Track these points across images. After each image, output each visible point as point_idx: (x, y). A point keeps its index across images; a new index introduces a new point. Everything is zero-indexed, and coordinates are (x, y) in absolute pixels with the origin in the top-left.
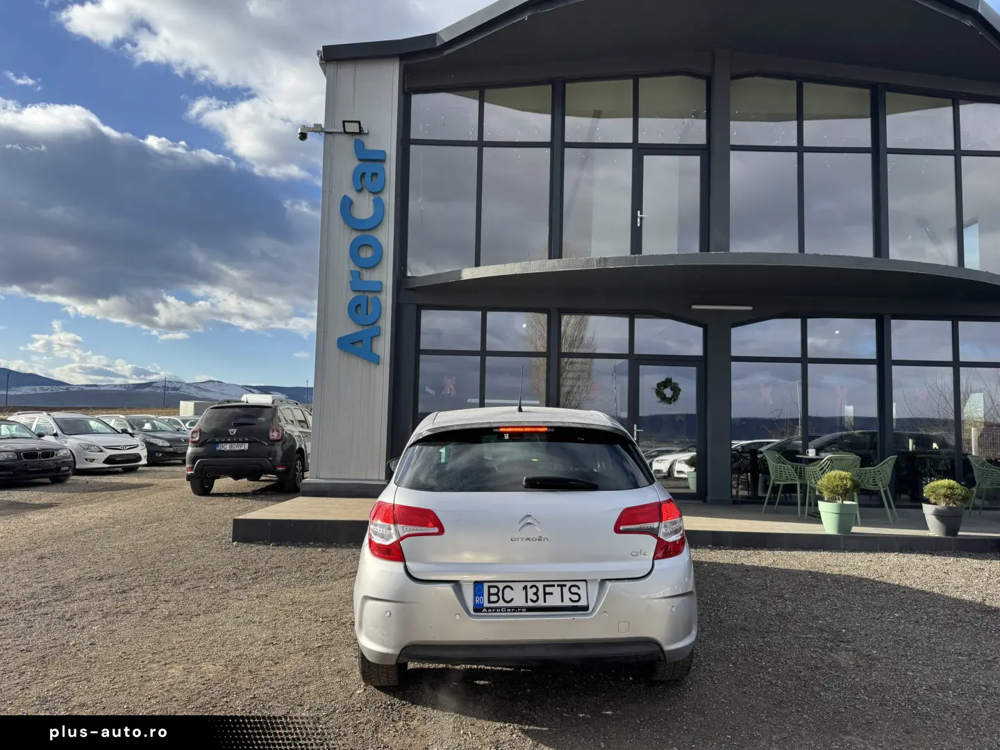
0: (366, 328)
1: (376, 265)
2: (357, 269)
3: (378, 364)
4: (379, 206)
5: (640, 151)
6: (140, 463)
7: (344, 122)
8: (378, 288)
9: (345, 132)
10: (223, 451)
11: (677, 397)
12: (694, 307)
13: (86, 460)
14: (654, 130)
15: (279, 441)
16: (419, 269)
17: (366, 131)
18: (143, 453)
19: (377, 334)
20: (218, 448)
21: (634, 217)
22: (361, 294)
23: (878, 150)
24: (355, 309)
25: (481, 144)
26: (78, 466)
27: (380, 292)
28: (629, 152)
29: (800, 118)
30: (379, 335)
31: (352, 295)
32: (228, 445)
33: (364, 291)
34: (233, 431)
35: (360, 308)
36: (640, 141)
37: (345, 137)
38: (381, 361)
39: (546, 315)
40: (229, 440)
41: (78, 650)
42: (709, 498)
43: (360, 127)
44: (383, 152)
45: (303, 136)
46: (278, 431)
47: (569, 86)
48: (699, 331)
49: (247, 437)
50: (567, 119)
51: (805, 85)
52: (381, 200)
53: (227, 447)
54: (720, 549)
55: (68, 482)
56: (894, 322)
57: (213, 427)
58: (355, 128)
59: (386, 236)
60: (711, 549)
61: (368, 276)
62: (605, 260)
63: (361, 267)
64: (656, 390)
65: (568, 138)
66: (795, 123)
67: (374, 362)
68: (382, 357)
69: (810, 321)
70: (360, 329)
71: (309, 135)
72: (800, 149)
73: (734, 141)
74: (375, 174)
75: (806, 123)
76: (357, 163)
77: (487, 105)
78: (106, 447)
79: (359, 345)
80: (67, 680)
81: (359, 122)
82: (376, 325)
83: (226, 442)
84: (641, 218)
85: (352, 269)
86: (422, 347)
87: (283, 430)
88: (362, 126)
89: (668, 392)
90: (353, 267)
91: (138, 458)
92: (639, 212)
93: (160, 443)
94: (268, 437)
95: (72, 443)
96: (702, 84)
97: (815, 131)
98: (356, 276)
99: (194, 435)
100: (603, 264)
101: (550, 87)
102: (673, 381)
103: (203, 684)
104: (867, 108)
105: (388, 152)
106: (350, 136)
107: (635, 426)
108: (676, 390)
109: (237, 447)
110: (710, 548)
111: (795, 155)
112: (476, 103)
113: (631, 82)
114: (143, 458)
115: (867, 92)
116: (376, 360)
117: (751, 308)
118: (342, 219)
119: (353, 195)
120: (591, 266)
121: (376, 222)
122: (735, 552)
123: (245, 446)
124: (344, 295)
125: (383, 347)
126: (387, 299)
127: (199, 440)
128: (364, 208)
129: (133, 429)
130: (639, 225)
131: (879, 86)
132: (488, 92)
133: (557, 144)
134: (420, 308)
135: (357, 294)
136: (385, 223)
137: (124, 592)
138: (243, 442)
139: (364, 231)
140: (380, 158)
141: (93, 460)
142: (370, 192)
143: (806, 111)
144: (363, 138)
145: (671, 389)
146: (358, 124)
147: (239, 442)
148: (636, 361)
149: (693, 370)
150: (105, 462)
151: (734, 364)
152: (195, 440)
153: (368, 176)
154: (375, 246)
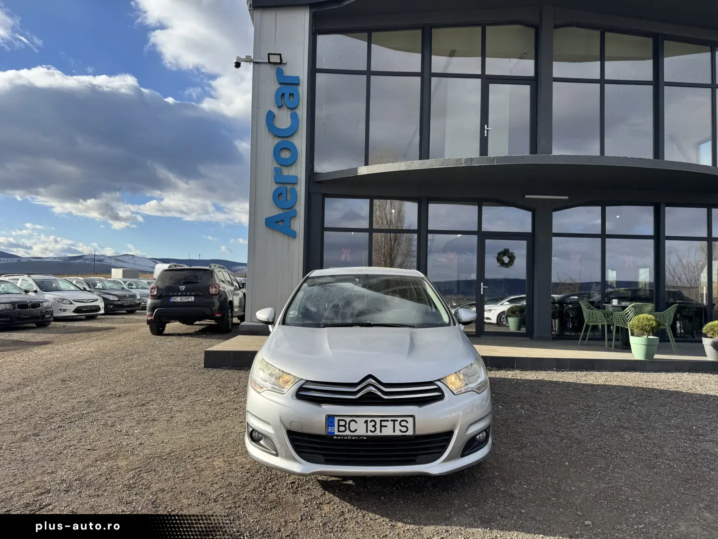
0: (285, 211)
1: (293, 164)
2: (279, 166)
3: (295, 238)
4: (295, 118)
5: (487, 80)
6: (100, 312)
7: (269, 54)
8: (294, 182)
9: (269, 62)
10: (175, 302)
11: (513, 263)
12: (527, 196)
13: (60, 310)
14: (497, 66)
15: (217, 295)
16: (323, 167)
17: (284, 62)
18: (102, 305)
19: (294, 216)
20: (172, 300)
21: (482, 130)
22: (282, 185)
23: (658, 83)
24: (278, 196)
25: (369, 73)
26: (55, 315)
27: (296, 184)
28: (479, 81)
29: (602, 59)
30: (295, 216)
31: (275, 186)
32: (179, 298)
33: (284, 183)
34: (183, 288)
35: (282, 196)
36: (487, 72)
37: (268, 67)
38: (298, 235)
39: (416, 205)
40: (180, 294)
41: (133, 449)
42: (535, 335)
43: (281, 59)
44: (298, 78)
45: (238, 65)
46: (216, 288)
47: (434, 31)
48: (529, 214)
49: (193, 292)
50: (433, 57)
51: (607, 34)
52: (297, 114)
53: (178, 299)
54: (562, 371)
55: (50, 326)
56: (667, 208)
57: (167, 284)
58: (276, 59)
59: (300, 142)
60: (557, 371)
61: (286, 172)
62: (471, 159)
63: (281, 165)
64: (497, 257)
65: (434, 70)
66: (599, 63)
67: (292, 237)
68: (298, 232)
69: (607, 208)
70: (281, 212)
71: (243, 64)
72: (602, 81)
73: (555, 75)
74: (292, 95)
75: (606, 63)
76: (278, 86)
77: (373, 45)
78: (75, 301)
79: (281, 224)
80: (139, 471)
81: (280, 55)
82: (293, 209)
83: (178, 296)
84: (488, 131)
86: (326, 226)
87: (219, 287)
88: (282, 57)
89: (506, 259)
90: (275, 165)
91: (98, 309)
92: (486, 126)
93: (111, 298)
94: (209, 292)
95: (49, 297)
96: (532, 31)
97: (613, 69)
98: (278, 172)
99: (153, 291)
100: (469, 162)
101: (420, 31)
102: (510, 251)
103: (247, 473)
104: (650, 53)
105: (301, 78)
106: (272, 66)
107: (482, 284)
108: (512, 258)
109: (185, 299)
110: (555, 370)
111: (598, 85)
112: (366, 43)
113: (480, 28)
114: (101, 308)
115: (650, 40)
116: (293, 235)
117: (567, 198)
118: (267, 128)
119: (275, 110)
120: (460, 164)
121: (292, 131)
122: (574, 373)
123: (192, 299)
124: (269, 187)
125: (299, 224)
126: (301, 189)
127: (156, 294)
128: (283, 120)
129: (90, 287)
130: (486, 135)
131: (659, 36)
132: (374, 35)
133: (426, 74)
134: (325, 196)
135: (279, 186)
136: (300, 131)
137: (144, 405)
138: (191, 295)
139: (284, 137)
140: (295, 83)
141: (66, 310)
142: (288, 108)
143: (607, 54)
144: (282, 67)
145: (508, 257)
146: (279, 56)
147: (187, 296)
148: (483, 236)
149: (525, 243)
150: (74, 312)
151: (554, 239)
152: (153, 294)
153: (287, 96)
154: (292, 149)
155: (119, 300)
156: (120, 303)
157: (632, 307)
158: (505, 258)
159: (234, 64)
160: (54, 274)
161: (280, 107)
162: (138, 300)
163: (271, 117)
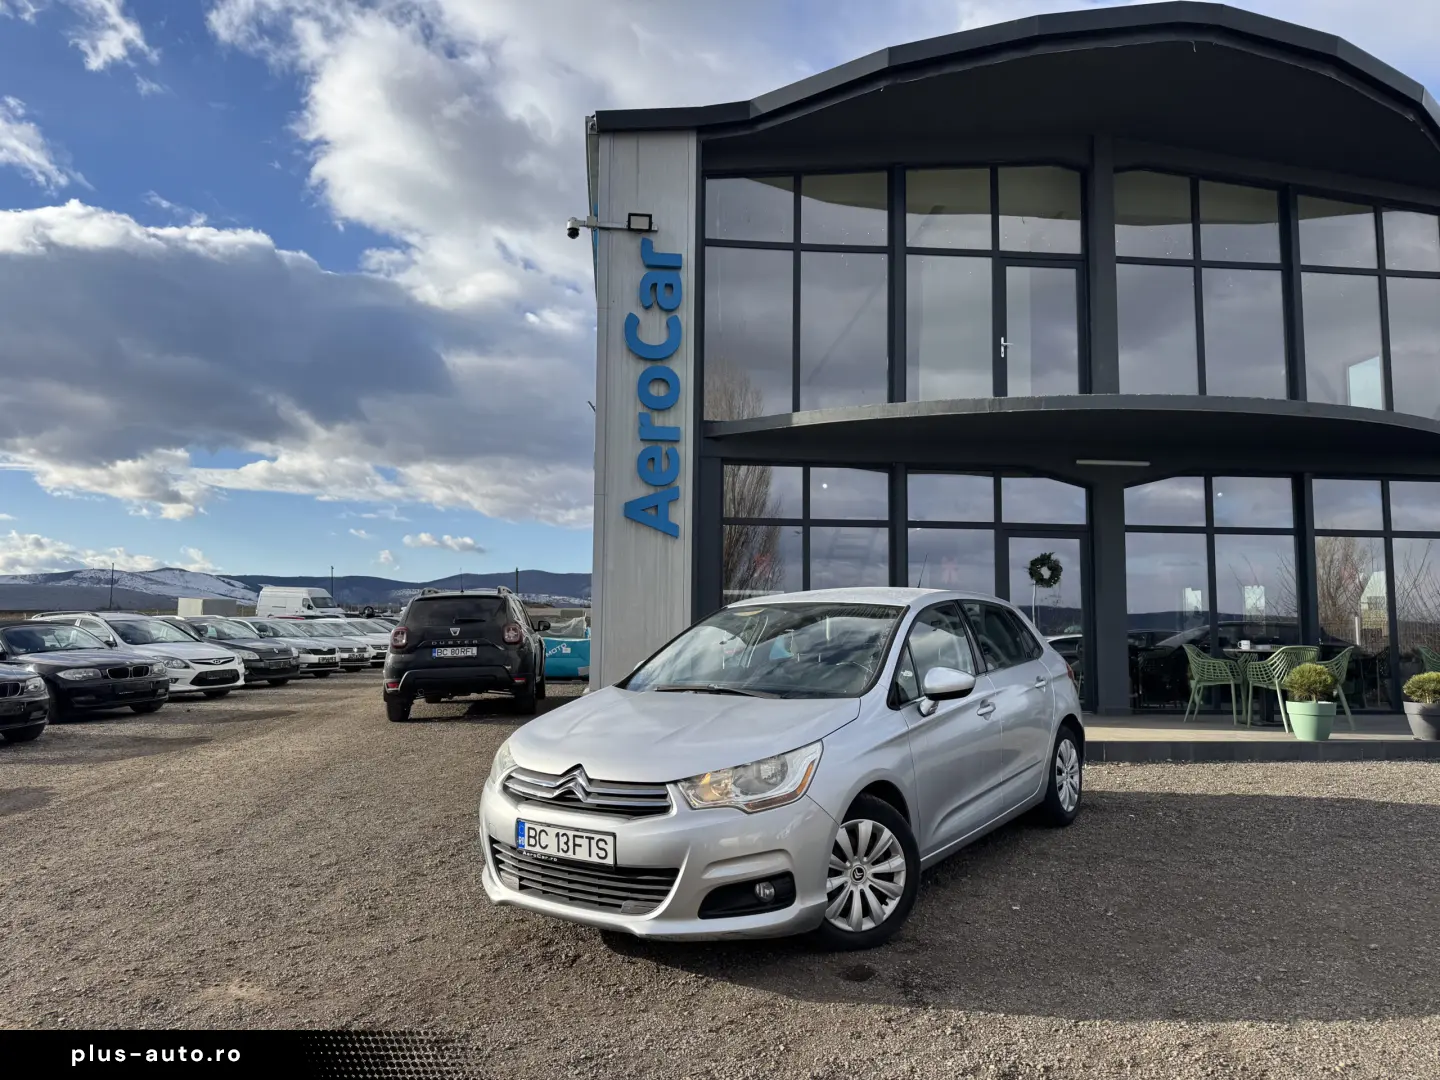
0: (659, 490)
1: (671, 407)
2: (645, 411)
4: (674, 327)
5: (1002, 260)
6: (236, 684)
7: (630, 215)
8: (674, 436)
9: (629, 229)
10: (442, 658)
11: (1059, 578)
12: (1078, 462)
15: (515, 643)
17: (654, 228)
18: (241, 669)
19: (674, 497)
20: (435, 655)
21: (996, 346)
22: (652, 445)
23: (1289, 267)
24: (645, 463)
25: (797, 247)
27: (677, 441)
28: (988, 262)
29: (1196, 221)
30: (676, 499)
31: (641, 447)
32: (449, 649)
33: (657, 441)
34: (455, 631)
35: (653, 462)
36: (1003, 247)
37: (623, 238)
38: (681, 534)
39: (886, 476)
40: (450, 643)
42: (1101, 707)
43: (650, 223)
44: (679, 256)
45: (573, 233)
46: (515, 630)
47: (909, 174)
48: (1080, 493)
49: (475, 638)
50: (908, 216)
51: (1202, 184)
52: (676, 319)
53: (448, 653)
55: (160, 711)
56: (1315, 482)
57: (426, 625)
58: (642, 224)
59: (683, 368)
61: (659, 420)
63: (651, 409)
64: (1030, 569)
65: (911, 242)
66: (1189, 227)
67: (672, 536)
68: (681, 527)
70: (651, 491)
71: (580, 231)
72: (1197, 263)
73: (1121, 250)
74: (669, 286)
75: (1203, 227)
76: (644, 272)
77: (804, 199)
78: (192, 661)
79: (651, 512)
81: (650, 216)
82: (673, 485)
83: (447, 646)
84: (1006, 347)
85: (641, 411)
86: (725, 515)
87: (520, 628)
88: (652, 220)
89: (1046, 572)
90: (640, 409)
91: (234, 676)
92: (1002, 339)
93: (255, 657)
94: (504, 639)
96: (1076, 176)
97: (1215, 238)
98: (644, 423)
99: (398, 638)
101: (884, 175)
102: (1053, 557)
104: (1275, 211)
105: (684, 257)
106: (633, 234)
108: (1056, 570)
109: (460, 653)
111: (1190, 271)
112: (791, 195)
113: (987, 171)
114: (240, 676)
115: (1274, 194)
116: (672, 532)
117: (1147, 464)
118: (625, 345)
119: (639, 313)
121: (670, 350)
123: (473, 651)
124: (629, 449)
125: (683, 514)
126: (686, 450)
127: (406, 644)
128: (654, 330)
130: (1003, 356)
131: (1290, 187)
132: (806, 180)
133: (897, 250)
134: (724, 461)
135: (648, 445)
136: (682, 350)
138: (471, 645)
139: (654, 361)
140: (673, 265)
141: (178, 680)
142: (661, 308)
143: (1203, 215)
144: (652, 237)
145: (1050, 569)
146: (647, 219)
147: (464, 645)
148: (1005, 531)
149: (1075, 543)
150: (193, 682)
151: (1129, 536)
152: (400, 644)
153: (660, 288)
154: (670, 381)
155: (261, 660)
156: (262, 664)
157: (1282, 652)
158: (1044, 570)
159: (567, 232)
160: (140, 611)
161: (647, 308)
162: (294, 658)
163: (632, 324)
